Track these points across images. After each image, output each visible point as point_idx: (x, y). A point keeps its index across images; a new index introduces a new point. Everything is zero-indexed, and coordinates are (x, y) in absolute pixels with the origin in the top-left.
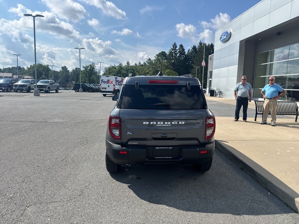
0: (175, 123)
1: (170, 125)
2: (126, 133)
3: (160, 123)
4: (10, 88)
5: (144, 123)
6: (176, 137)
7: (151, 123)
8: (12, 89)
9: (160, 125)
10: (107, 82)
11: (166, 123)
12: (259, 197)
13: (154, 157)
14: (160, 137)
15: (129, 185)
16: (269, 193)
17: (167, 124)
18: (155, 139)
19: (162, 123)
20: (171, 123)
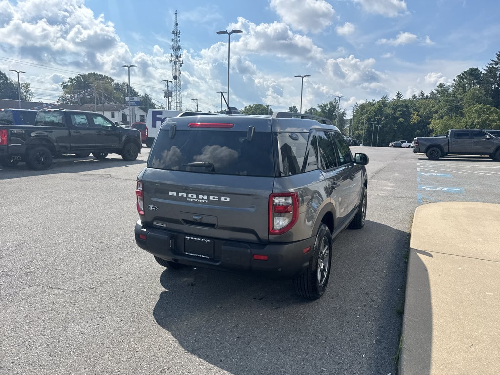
0: (214, 198)
1: (206, 201)
2: (149, 207)
3: (192, 196)
5: (171, 193)
6: (217, 224)
7: (180, 195)
9: (192, 200)
11: (201, 197)
13: (183, 252)
15: (167, 290)
16: (390, 374)
17: (203, 199)
18: (186, 222)
20: (208, 198)
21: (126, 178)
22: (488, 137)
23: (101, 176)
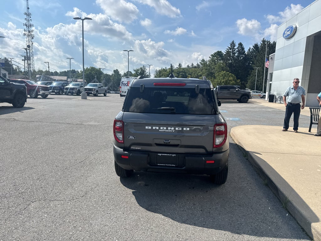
0: (179, 129)
1: (173, 131)
2: (129, 137)
3: (163, 128)
4: (61, 91)
5: (147, 127)
6: (180, 144)
7: (154, 128)
8: (63, 92)
9: (163, 131)
10: (127, 85)
11: (169, 128)
12: (272, 218)
13: (156, 164)
14: (163, 143)
16: (287, 214)
17: (171, 130)
18: (158, 145)
19: (165, 128)
20: (175, 129)
21: (29, 120)
22: (237, 90)
23: (7, 120)
